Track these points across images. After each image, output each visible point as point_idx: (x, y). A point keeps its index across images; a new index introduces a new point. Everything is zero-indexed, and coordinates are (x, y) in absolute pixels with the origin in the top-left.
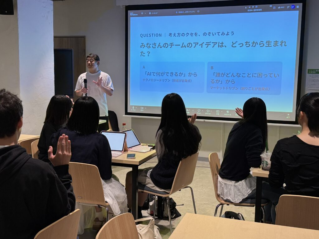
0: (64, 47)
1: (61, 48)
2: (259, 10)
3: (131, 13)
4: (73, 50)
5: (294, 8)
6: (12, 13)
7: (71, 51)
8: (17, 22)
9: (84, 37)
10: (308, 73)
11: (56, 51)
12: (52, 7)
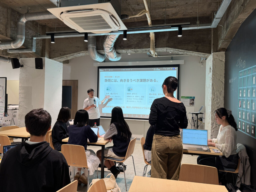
0: (68, 85)
1: (66, 85)
2: (159, 70)
3: (100, 70)
4: (72, 86)
5: (174, 69)
6: (42, 68)
7: (71, 87)
8: (44, 73)
9: (77, 81)
10: (182, 98)
11: (63, 87)
12: (62, 66)
